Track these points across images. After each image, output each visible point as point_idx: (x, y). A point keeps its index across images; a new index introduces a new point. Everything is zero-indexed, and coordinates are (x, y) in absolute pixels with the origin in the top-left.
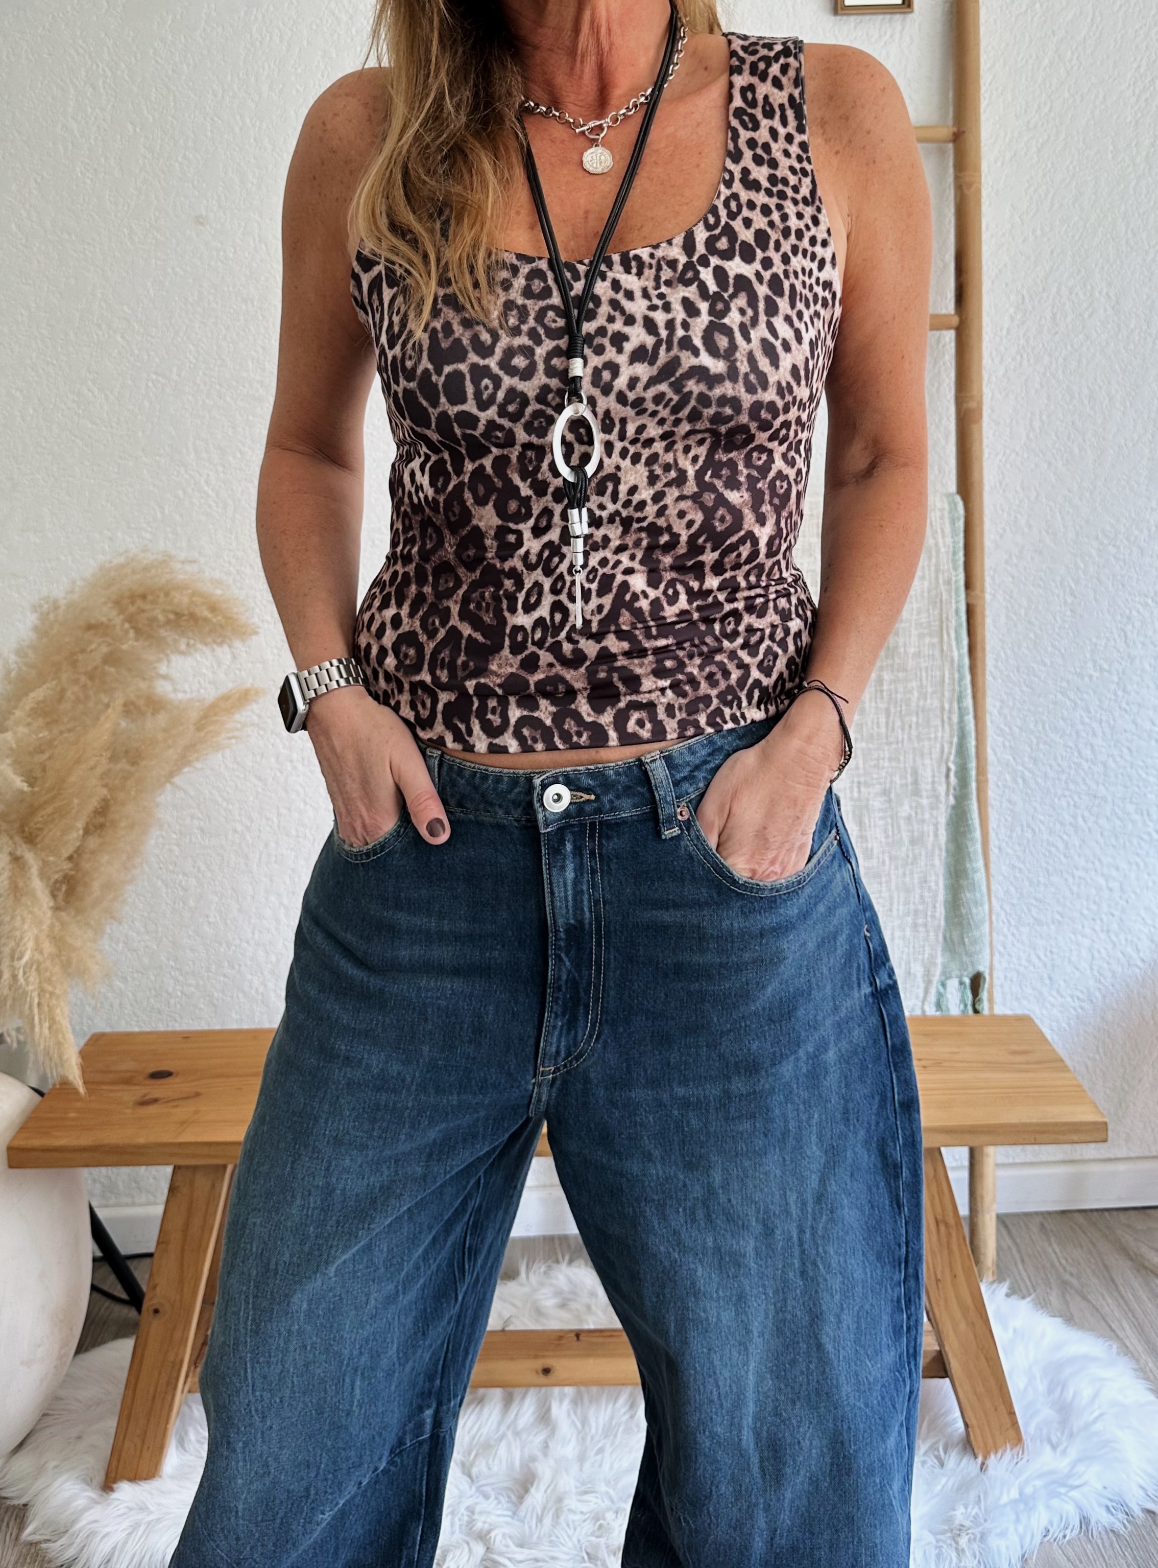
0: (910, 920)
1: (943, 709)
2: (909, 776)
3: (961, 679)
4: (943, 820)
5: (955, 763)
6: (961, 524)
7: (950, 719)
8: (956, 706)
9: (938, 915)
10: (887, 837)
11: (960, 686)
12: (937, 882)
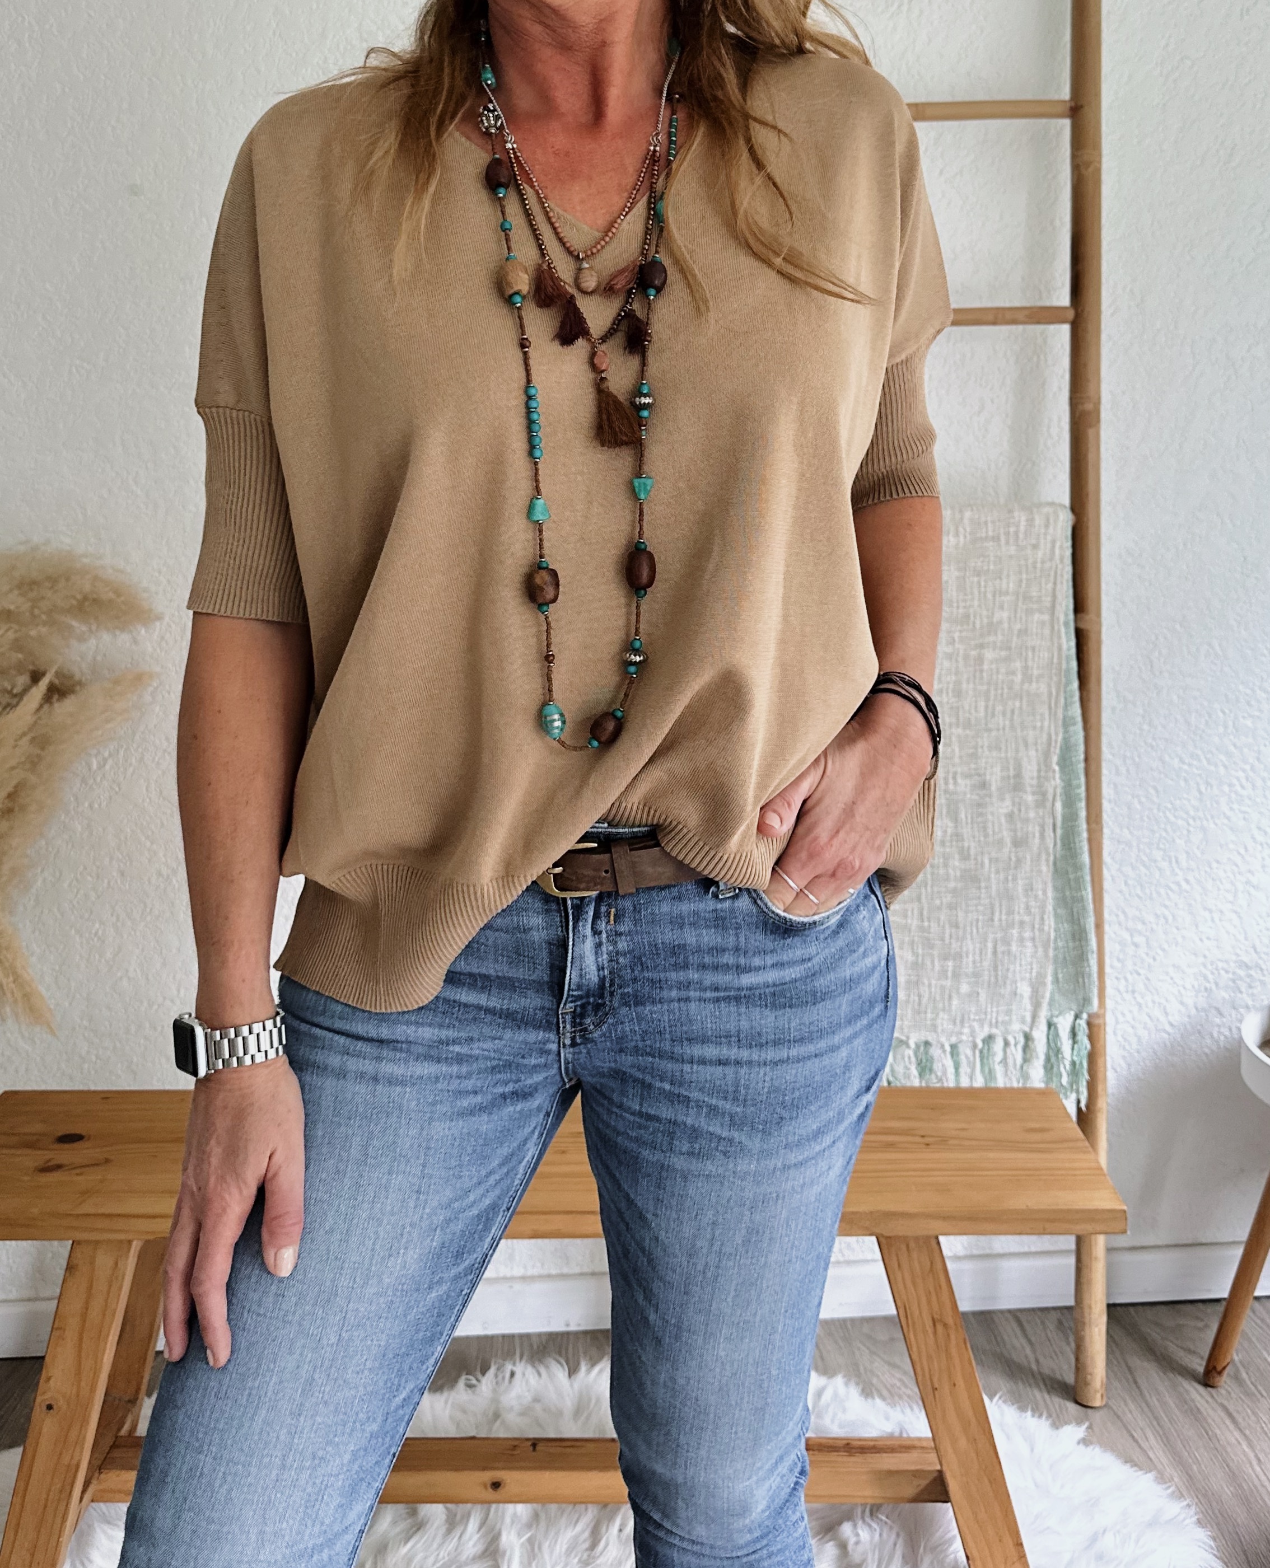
12: (1044, 891)
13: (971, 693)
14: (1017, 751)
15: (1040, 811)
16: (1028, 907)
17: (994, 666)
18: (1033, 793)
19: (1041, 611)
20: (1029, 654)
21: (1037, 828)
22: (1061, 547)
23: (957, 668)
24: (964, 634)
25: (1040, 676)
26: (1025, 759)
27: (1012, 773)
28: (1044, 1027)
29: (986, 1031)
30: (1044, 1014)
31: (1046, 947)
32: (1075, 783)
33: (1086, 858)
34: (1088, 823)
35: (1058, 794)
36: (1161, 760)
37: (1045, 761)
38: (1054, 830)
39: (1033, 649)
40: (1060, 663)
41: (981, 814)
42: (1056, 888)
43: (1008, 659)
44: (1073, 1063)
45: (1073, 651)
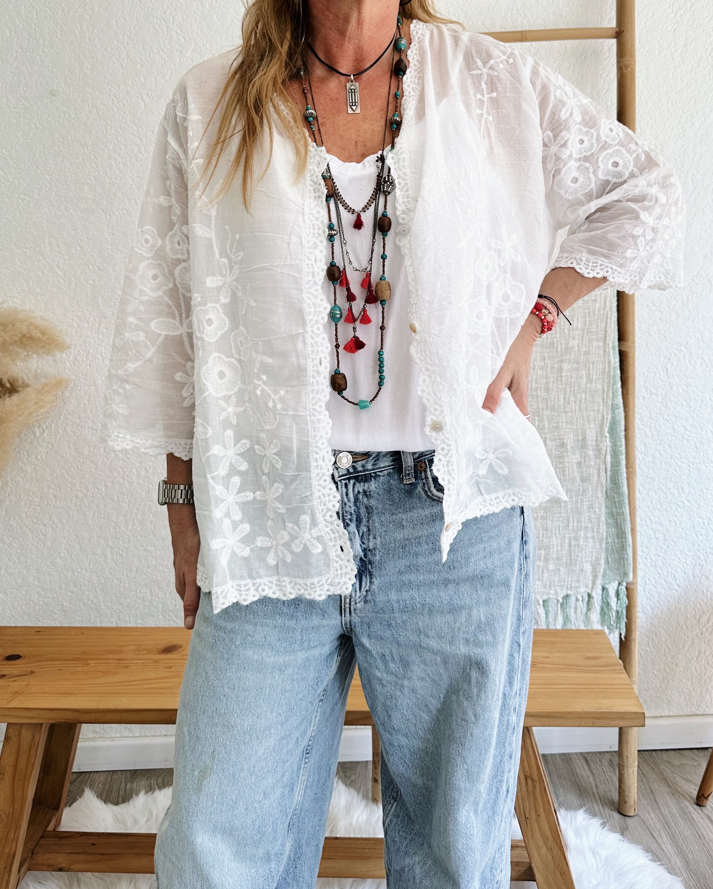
1: (604, 390)
2: (580, 435)
12: (600, 509)
13: (555, 389)
14: (584, 425)
15: (598, 461)
16: (590, 518)
17: (569, 374)
18: (593, 450)
19: (598, 340)
20: (591, 366)
21: (596, 471)
22: (610, 301)
23: (547, 375)
24: (551, 354)
25: (598, 379)
26: (588, 429)
27: (580, 438)
28: (600, 591)
29: (565, 592)
30: (599, 582)
31: (601, 540)
32: (618, 444)
33: (625, 489)
34: (627, 468)
35: (608, 451)
36: (673, 428)
37: (600, 431)
38: (606, 473)
39: (593, 363)
40: (609, 372)
41: (561, 463)
42: (607, 507)
43: (578, 369)
44: (617, 612)
45: (618, 364)
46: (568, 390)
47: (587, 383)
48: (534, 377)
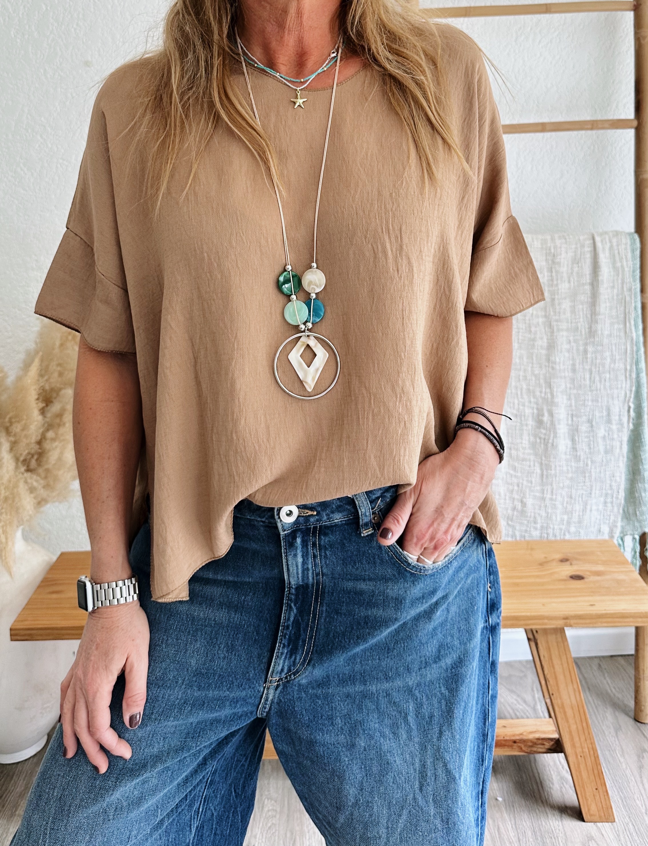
0: (602, 499)
1: (626, 369)
2: (604, 411)
3: (638, 351)
4: (625, 438)
5: (634, 403)
6: (638, 253)
7: (630, 375)
8: (634, 367)
9: (620, 497)
10: (590, 448)
11: (637, 355)
12: (621, 477)
13: (581, 370)
14: (608, 402)
15: (620, 434)
17: (594, 355)
20: (614, 348)
21: (618, 444)
23: (573, 357)
27: (605, 413)
46: (594, 370)
47: (610, 363)
48: (562, 359)
